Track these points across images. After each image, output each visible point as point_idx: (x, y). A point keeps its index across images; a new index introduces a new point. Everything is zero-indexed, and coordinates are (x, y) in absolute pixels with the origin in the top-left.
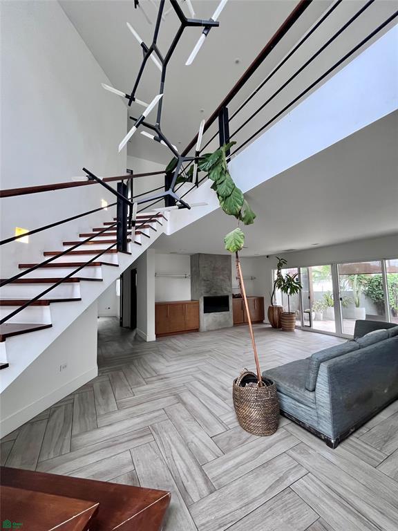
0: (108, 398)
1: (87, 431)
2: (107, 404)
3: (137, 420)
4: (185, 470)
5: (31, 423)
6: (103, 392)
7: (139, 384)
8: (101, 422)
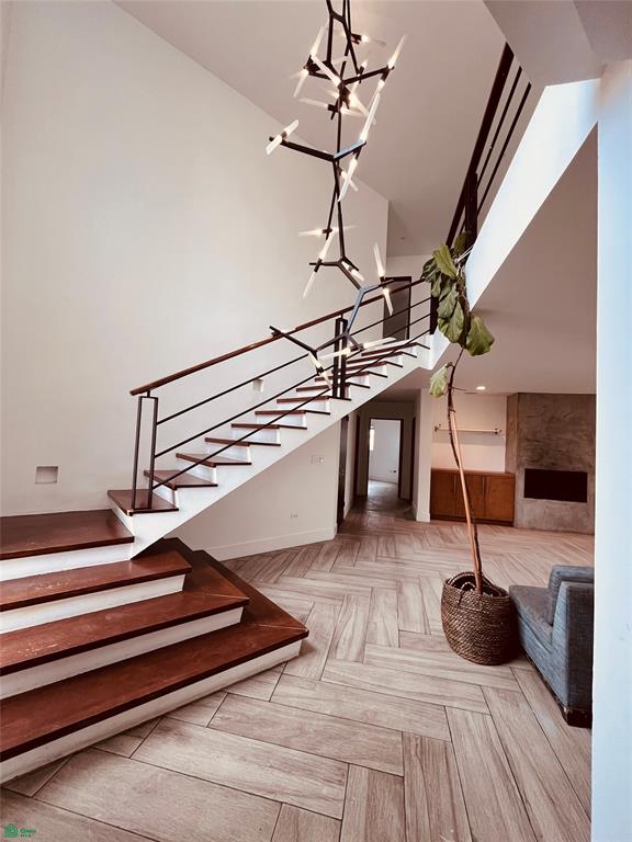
0: (327, 561)
1: (293, 576)
2: (323, 564)
3: (338, 586)
4: (348, 637)
5: (262, 555)
6: (328, 554)
7: (367, 558)
8: (309, 574)
